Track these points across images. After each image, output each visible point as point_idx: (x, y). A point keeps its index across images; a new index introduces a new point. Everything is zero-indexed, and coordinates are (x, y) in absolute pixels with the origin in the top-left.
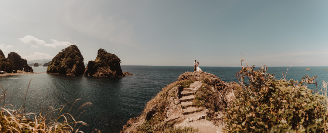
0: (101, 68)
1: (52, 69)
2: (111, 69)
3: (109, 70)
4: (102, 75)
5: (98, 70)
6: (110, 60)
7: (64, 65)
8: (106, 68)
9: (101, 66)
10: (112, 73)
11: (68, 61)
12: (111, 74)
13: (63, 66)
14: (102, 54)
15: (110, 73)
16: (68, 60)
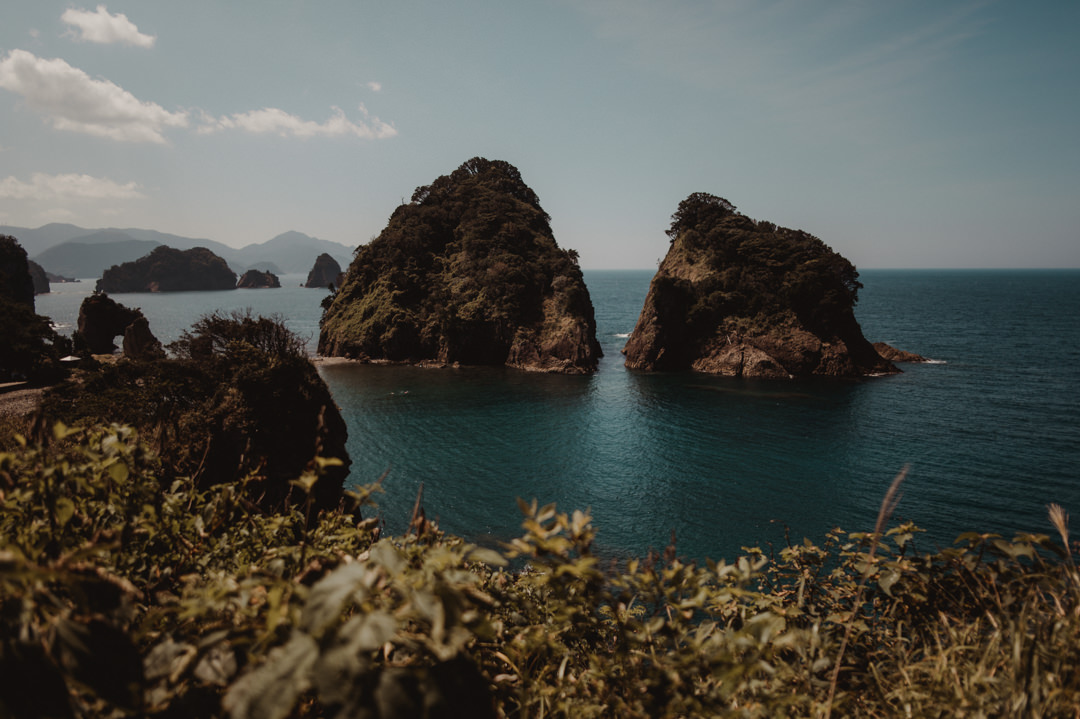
0: (740, 322)
1: (378, 329)
2: (806, 324)
3: (796, 331)
4: (764, 364)
5: (725, 333)
6: (791, 268)
7: (484, 305)
8: (774, 323)
9: (736, 308)
10: (819, 354)
11: (503, 273)
12: (812, 357)
13: (479, 311)
14: (721, 234)
15: (806, 352)
16: (501, 265)
